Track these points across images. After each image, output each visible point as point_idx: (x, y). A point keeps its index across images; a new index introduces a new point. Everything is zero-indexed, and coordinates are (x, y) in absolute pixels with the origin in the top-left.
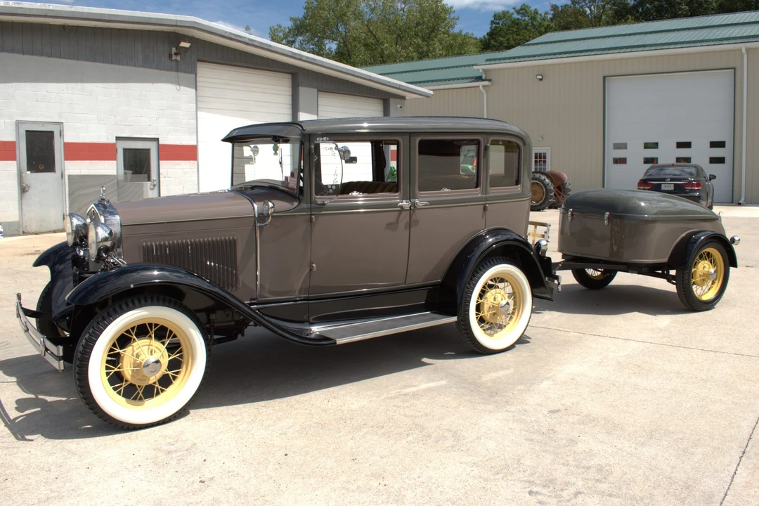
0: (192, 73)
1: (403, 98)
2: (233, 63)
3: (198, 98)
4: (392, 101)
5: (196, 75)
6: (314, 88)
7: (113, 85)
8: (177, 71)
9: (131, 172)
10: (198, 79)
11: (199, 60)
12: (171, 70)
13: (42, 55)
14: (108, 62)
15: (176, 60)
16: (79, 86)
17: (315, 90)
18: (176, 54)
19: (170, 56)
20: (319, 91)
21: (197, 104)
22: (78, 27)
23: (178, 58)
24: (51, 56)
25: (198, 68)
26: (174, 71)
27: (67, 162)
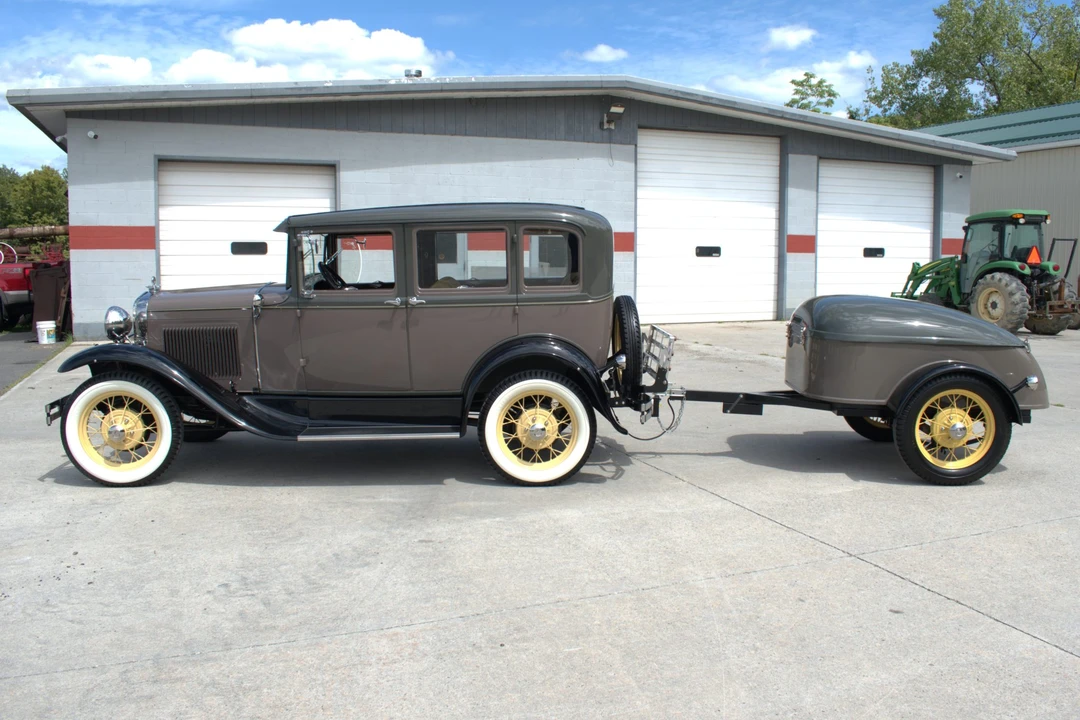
0: (630, 144)
1: (969, 163)
2: (689, 128)
3: (639, 175)
4: (946, 167)
5: (636, 146)
6: (813, 154)
7: (528, 163)
8: (610, 141)
9: (548, 264)
10: (638, 149)
11: (640, 127)
12: (602, 142)
13: (445, 134)
14: (522, 137)
15: (609, 129)
16: (486, 166)
17: (815, 158)
18: (609, 122)
19: (602, 124)
20: (820, 158)
21: (636, 181)
22: (486, 99)
23: (612, 127)
24: (455, 134)
25: (639, 137)
26: (606, 143)
27: (470, 252)
